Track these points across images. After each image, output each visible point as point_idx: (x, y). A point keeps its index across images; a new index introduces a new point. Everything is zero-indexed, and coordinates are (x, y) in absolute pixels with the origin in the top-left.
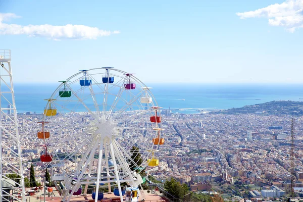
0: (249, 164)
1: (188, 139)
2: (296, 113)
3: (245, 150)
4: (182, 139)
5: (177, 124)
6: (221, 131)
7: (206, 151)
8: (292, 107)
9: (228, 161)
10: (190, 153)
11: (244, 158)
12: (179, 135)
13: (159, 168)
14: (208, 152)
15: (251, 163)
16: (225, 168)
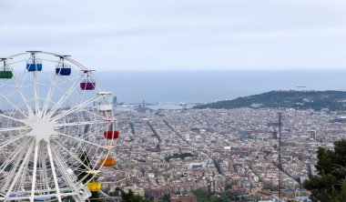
1: (167, 141)
2: (299, 106)
3: (238, 153)
4: (160, 141)
6: (208, 130)
7: (190, 155)
8: (295, 98)
9: (217, 166)
10: (169, 158)
11: (237, 162)
12: (156, 135)
14: (192, 155)
15: (245, 169)
16: (214, 176)
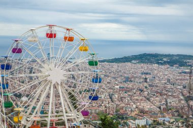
0: (127, 101)
2: (161, 63)
6: (105, 76)
8: (158, 58)
9: (111, 98)
11: (123, 96)
15: (128, 100)
16: (109, 104)
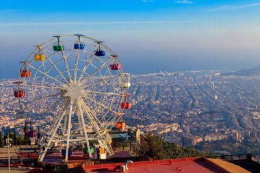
3: (256, 110)
4: (194, 100)
5: (189, 86)
7: (217, 112)
9: (239, 121)
10: (201, 114)
11: (254, 118)
12: (191, 97)
13: (171, 129)
14: (219, 113)
16: (235, 128)
